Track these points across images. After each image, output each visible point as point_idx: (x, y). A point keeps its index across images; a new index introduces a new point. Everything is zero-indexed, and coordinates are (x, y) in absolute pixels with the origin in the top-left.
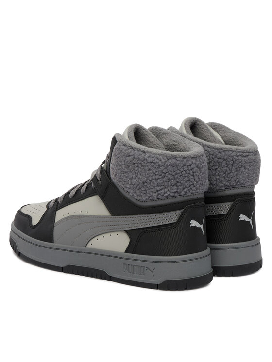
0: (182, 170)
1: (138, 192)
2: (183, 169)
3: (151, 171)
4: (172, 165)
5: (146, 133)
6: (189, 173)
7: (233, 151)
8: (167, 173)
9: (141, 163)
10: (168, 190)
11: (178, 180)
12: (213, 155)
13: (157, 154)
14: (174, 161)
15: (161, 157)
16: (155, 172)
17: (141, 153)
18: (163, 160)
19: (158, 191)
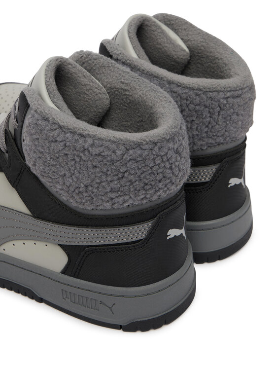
0: (152, 164)
1: (77, 197)
2: (155, 163)
3: (97, 169)
4: (134, 160)
5: (73, 70)
6: (165, 167)
7: (219, 92)
8: (126, 171)
9: (78, 156)
10: (131, 197)
11: (146, 182)
12: (187, 100)
13: (106, 141)
14: (139, 152)
15: (114, 146)
16: (105, 170)
17: (77, 137)
18: (119, 153)
19: (112, 199)
